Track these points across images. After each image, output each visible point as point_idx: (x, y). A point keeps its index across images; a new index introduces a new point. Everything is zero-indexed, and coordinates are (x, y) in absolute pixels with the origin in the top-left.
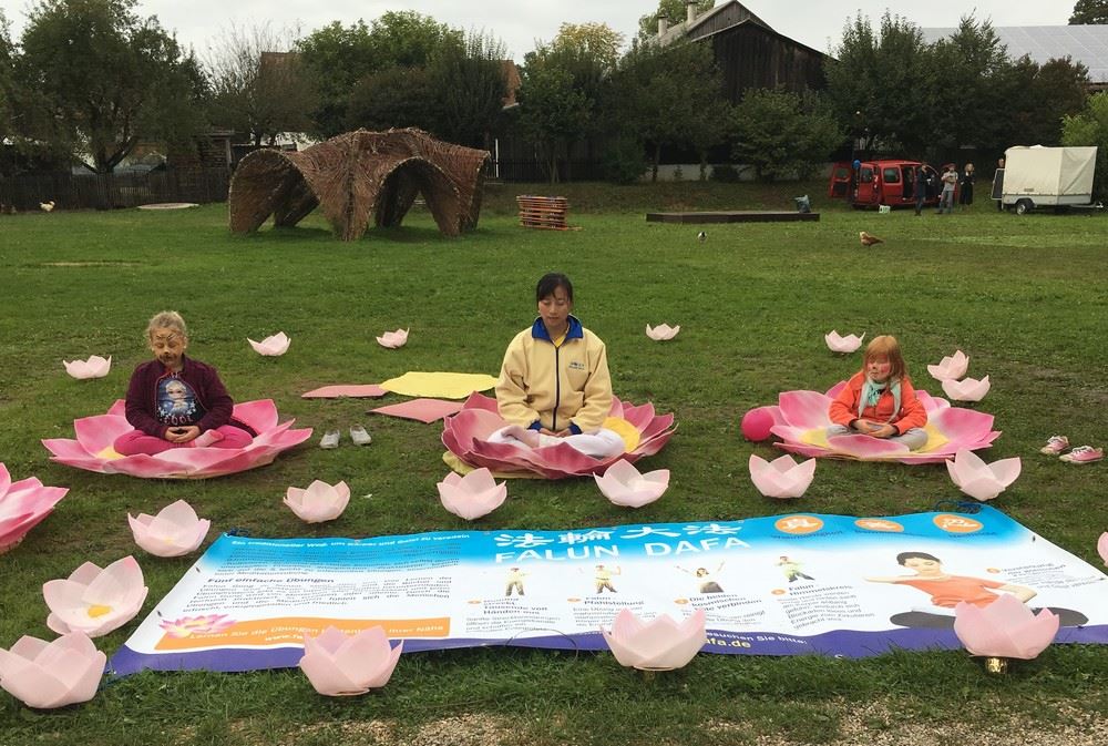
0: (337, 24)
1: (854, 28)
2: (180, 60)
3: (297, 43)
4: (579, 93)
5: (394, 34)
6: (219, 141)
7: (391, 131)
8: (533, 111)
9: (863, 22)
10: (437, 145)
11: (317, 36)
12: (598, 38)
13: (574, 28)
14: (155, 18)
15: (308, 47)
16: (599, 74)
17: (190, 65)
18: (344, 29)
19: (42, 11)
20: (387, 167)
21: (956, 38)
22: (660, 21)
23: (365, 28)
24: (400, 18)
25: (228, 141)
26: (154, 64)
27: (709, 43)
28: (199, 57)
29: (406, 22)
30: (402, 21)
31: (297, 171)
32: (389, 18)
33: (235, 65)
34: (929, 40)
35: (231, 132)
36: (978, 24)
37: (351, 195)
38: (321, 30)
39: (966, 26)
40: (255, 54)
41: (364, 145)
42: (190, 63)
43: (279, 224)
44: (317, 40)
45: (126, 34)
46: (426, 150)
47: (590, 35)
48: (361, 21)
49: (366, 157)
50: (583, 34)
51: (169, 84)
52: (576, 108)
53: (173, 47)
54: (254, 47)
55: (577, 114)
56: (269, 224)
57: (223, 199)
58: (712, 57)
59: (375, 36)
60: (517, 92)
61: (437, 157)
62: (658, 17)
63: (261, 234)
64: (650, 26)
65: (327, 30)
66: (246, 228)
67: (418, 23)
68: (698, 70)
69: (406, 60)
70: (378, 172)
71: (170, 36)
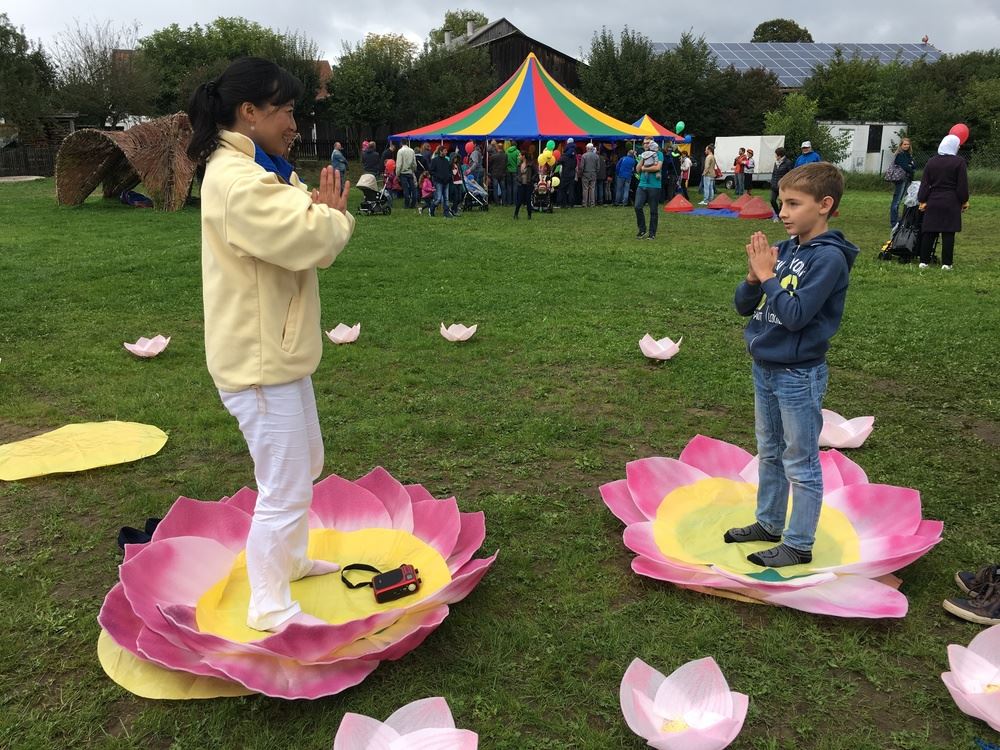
0: (175, 26)
1: (600, 40)
2: (29, 52)
5: (225, 35)
6: (64, 122)
8: (342, 101)
9: (607, 34)
11: (157, 36)
13: (378, 37)
14: (4, 16)
15: (150, 45)
16: (397, 71)
17: (38, 59)
18: (181, 30)
22: (446, 34)
23: (200, 30)
24: (231, 23)
25: (72, 123)
26: (1, 55)
27: (486, 49)
28: (47, 51)
29: (235, 26)
30: (232, 26)
31: (118, 148)
32: (221, 23)
33: (81, 58)
35: (75, 115)
36: (695, 40)
37: (172, 172)
38: (161, 31)
39: (686, 41)
42: (38, 55)
43: (108, 195)
44: (157, 39)
47: (390, 43)
48: (196, 25)
50: (385, 42)
53: (22, 42)
58: (489, 61)
59: (209, 37)
62: (444, 30)
65: (166, 32)
67: (245, 27)
68: (478, 70)
71: (18, 31)
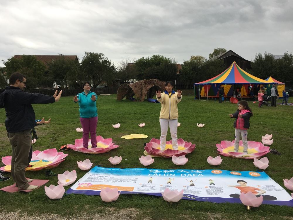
0: (143, 58)
1: (258, 56)
2: (111, 66)
3: (135, 62)
4: (193, 71)
5: (155, 59)
6: (117, 81)
7: (151, 80)
8: (183, 75)
9: (260, 54)
10: (160, 82)
11: (139, 60)
12: (199, 58)
13: (194, 57)
14: (107, 58)
15: (137, 62)
16: (198, 67)
17: (113, 67)
18: (145, 59)
19: (86, 57)
20: (149, 87)
21: (283, 58)
22: (213, 55)
23: (149, 58)
24: (156, 56)
25: (119, 82)
26: (106, 67)
27: (223, 60)
28: (115, 65)
30: (157, 57)
31: (131, 88)
32: (154, 56)
33: (122, 66)
34: (276, 58)
35: (120, 80)
36: (289, 54)
37: (142, 93)
38: (140, 59)
39: (286, 55)
40: (126, 64)
41: (145, 82)
42: (113, 66)
43: (127, 98)
44: (139, 61)
45: (101, 61)
46: (158, 84)
47: (198, 58)
48: (148, 57)
49: (145, 85)
50: (196, 58)
51: (109, 70)
52: (192, 74)
53: (110, 63)
54: (126, 63)
55: (193, 75)
56: (125, 98)
57: (116, 93)
58: (224, 63)
59: (151, 60)
60: (179, 71)
61: (160, 85)
62: (213, 54)
63: (123, 101)
64: (211, 56)
65: (141, 59)
66: (120, 100)
67: (160, 57)
68: (220, 66)
69: (157, 65)
70: (147, 88)
71: (109, 61)
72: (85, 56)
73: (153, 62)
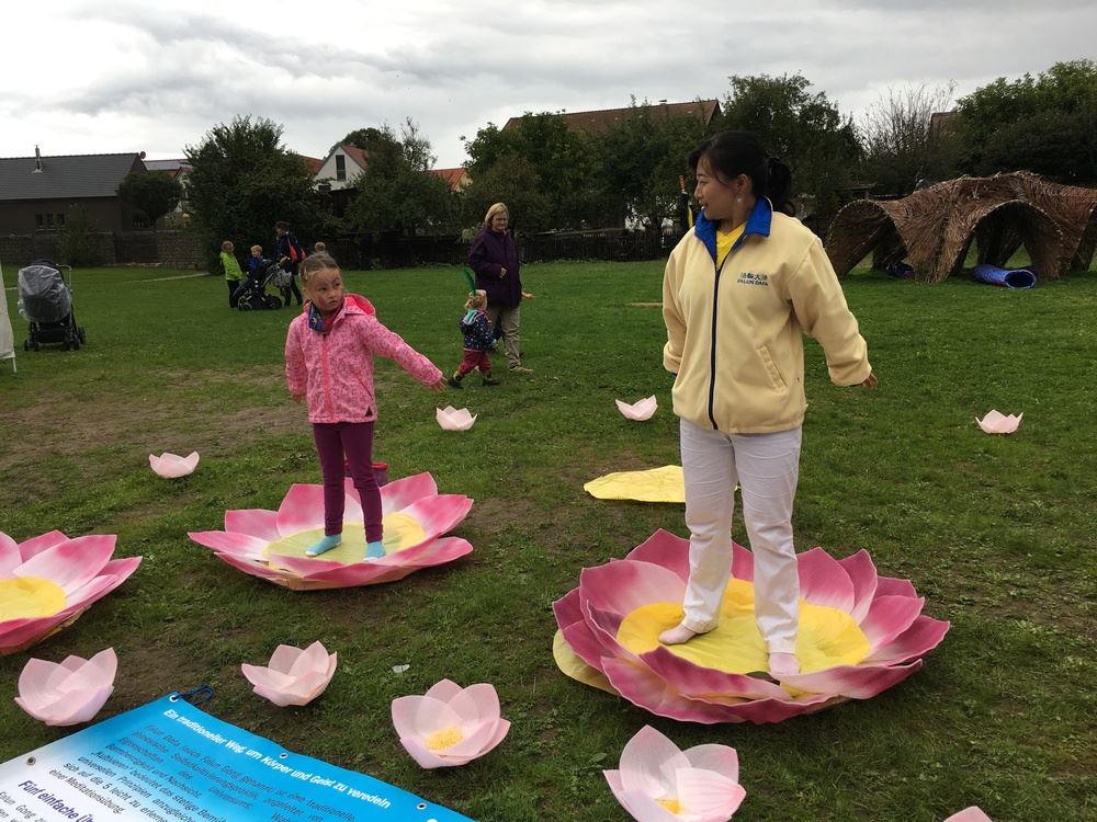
0: (1001, 81)
2: (839, 127)
5: (1061, 83)
10: (1047, 189)
11: (979, 94)
14: (822, 94)
15: (970, 104)
18: (1008, 84)
20: (982, 212)
23: (1031, 80)
25: (866, 194)
26: (813, 133)
28: (857, 123)
29: (1076, 70)
30: (1072, 70)
31: (889, 218)
32: (1059, 68)
35: (872, 185)
37: (943, 241)
38: (985, 87)
40: (906, 116)
42: (848, 130)
44: (978, 97)
45: (796, 110)
46: (1033, 193)
48: (1027, 75)
51: (824, 148)
53: (834, 116)
54: (907, 109)
59: (1040, 87)
61: (1046, 201)
65: (991, 87)
67: (1088, 70)
69: (1069, 106)
71: (832, 108)
72: (732, 94)
73: (1050, 96)
